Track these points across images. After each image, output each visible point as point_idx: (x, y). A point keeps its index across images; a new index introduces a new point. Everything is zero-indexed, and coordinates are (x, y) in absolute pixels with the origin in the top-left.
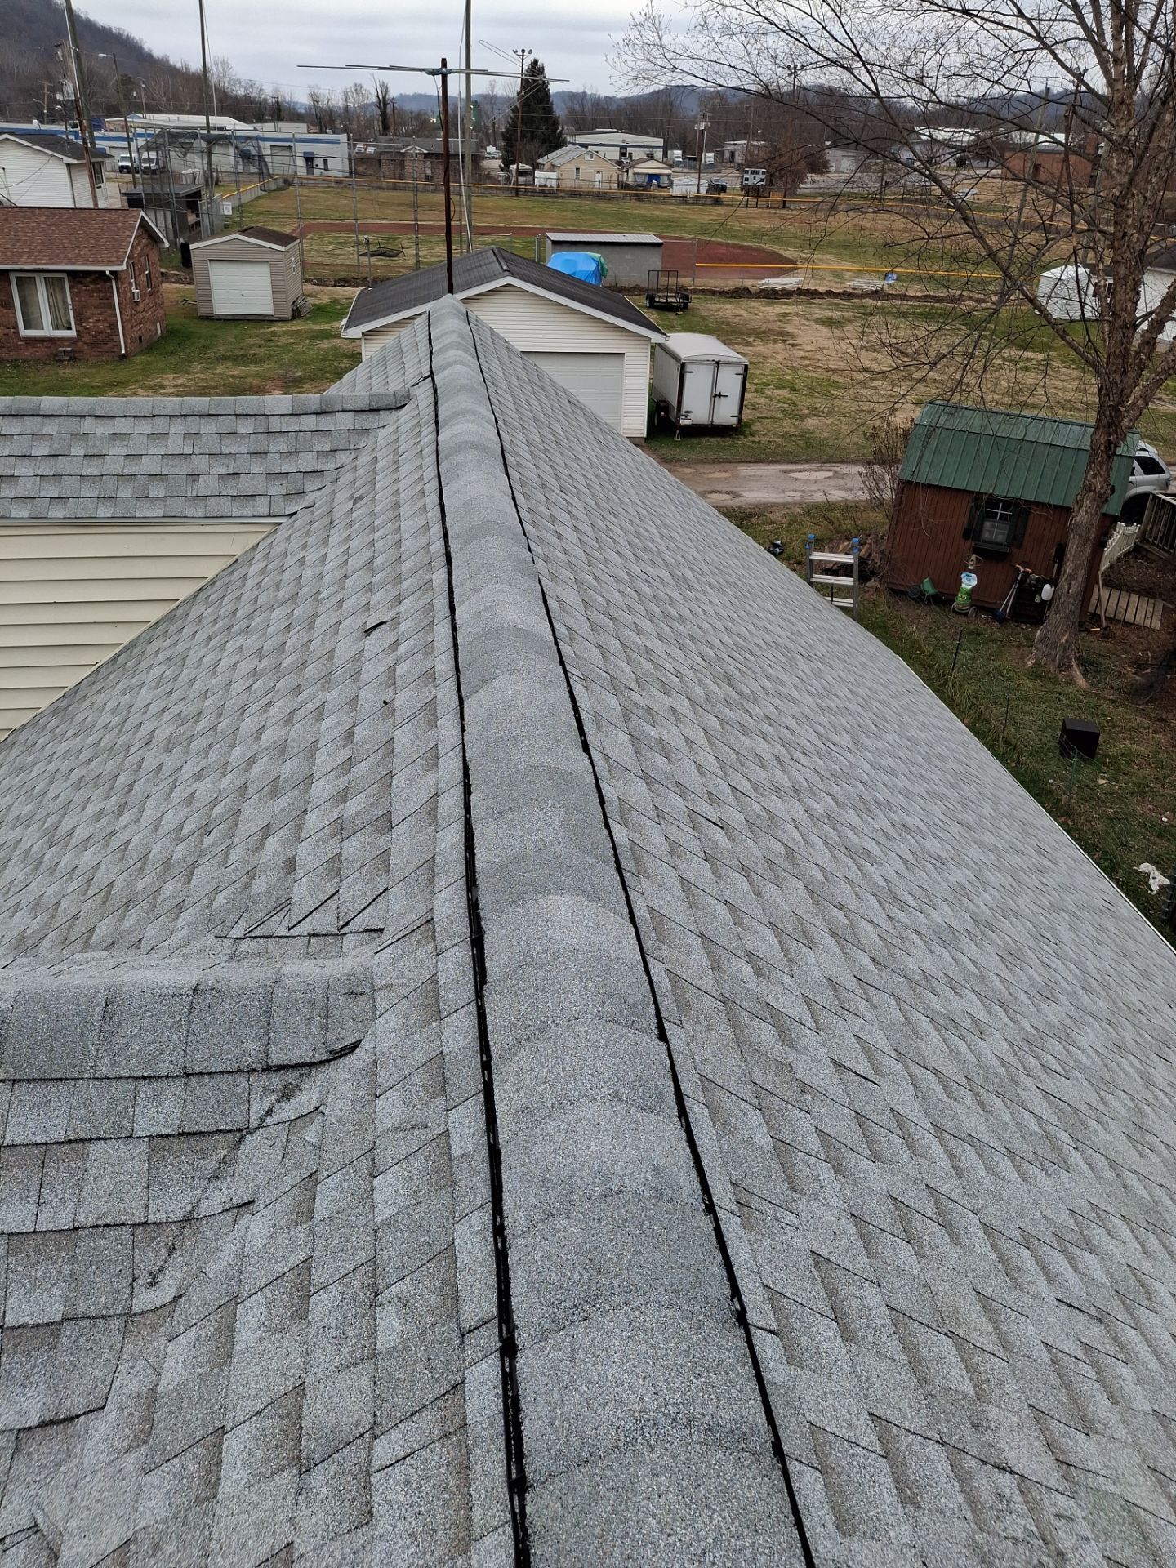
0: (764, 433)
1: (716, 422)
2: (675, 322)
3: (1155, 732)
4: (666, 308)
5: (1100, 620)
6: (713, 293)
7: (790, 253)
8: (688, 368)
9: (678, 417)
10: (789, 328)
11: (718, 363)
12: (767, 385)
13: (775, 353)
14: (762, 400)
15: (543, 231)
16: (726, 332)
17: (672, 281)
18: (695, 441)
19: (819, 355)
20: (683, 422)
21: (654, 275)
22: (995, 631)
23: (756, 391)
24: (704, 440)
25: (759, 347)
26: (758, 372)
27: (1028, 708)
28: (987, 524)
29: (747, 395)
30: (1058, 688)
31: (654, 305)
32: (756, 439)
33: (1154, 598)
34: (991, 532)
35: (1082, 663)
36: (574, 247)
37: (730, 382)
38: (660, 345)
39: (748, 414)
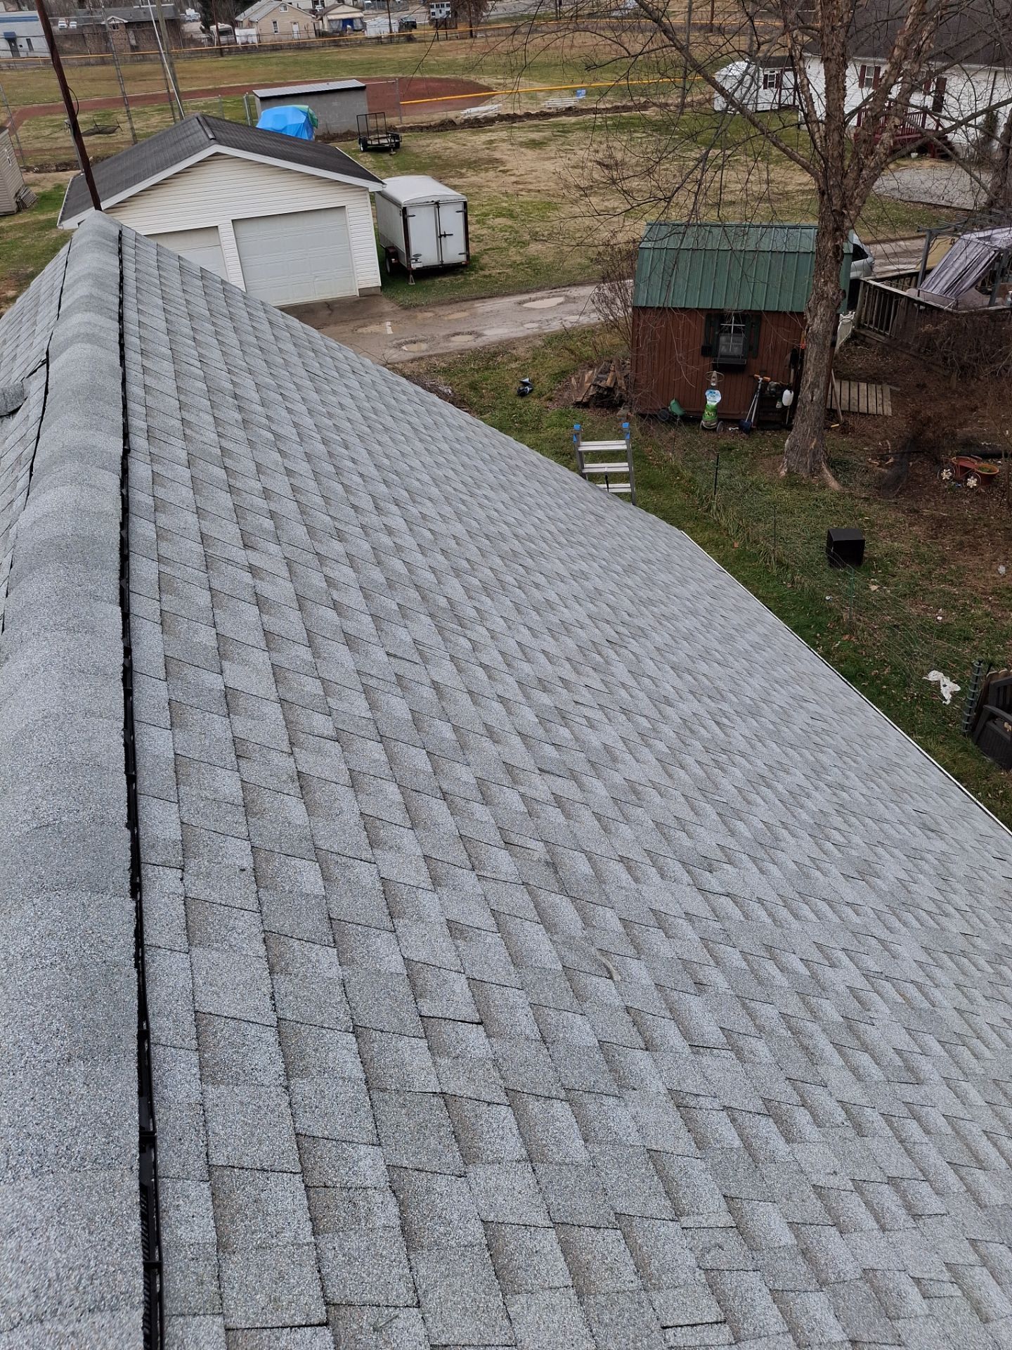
0: (493, 266)
1: (446, 261)
2: (390, 163)
3: (911, 525)
4: (380, 150)
5: (838, 416)
6: (421, 129)
7: (485, 80)
8: (410, 212)
9: (409, 261)
10: (497, 155)
11: (437, 204)
12: (486, 215)
13: (490, 182)
14: (484, 232)
15: (250, 89)
16: (439, 168)
17: (381, 121)
18: (428, 282)
19: (528, 178)
20: (415, 266)
21: (362, 121)
22: (745, 444)
23: (478, 222)
24: (437, 280)
25: (472, 178)
26: (476, 203)
27: (789, 521)
28: (723, 339)
29: (471, 228)
30: (815, 495)
31: (367, 149)
32: (487, 273)
33: (880, 383)
34: (727, 347)
35: (832, 464)
36: (282, 101)
37: (452, 221)
38: (379, 192)
39: (475, 248)
